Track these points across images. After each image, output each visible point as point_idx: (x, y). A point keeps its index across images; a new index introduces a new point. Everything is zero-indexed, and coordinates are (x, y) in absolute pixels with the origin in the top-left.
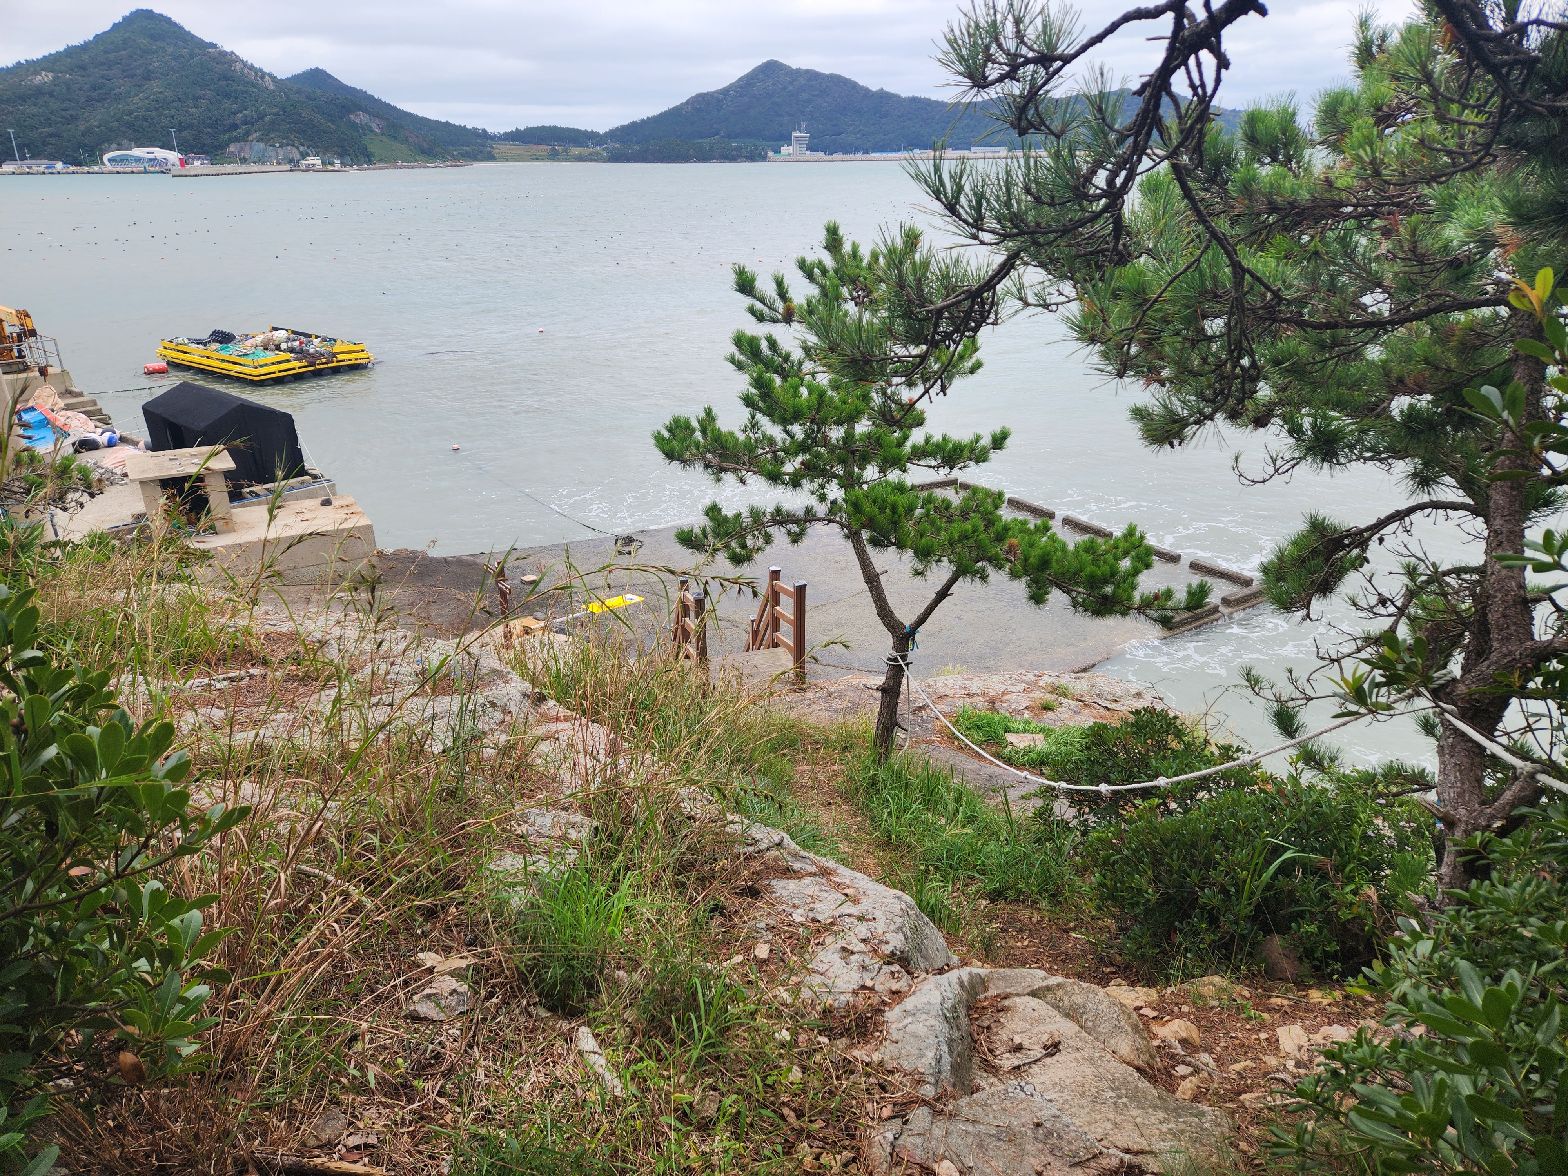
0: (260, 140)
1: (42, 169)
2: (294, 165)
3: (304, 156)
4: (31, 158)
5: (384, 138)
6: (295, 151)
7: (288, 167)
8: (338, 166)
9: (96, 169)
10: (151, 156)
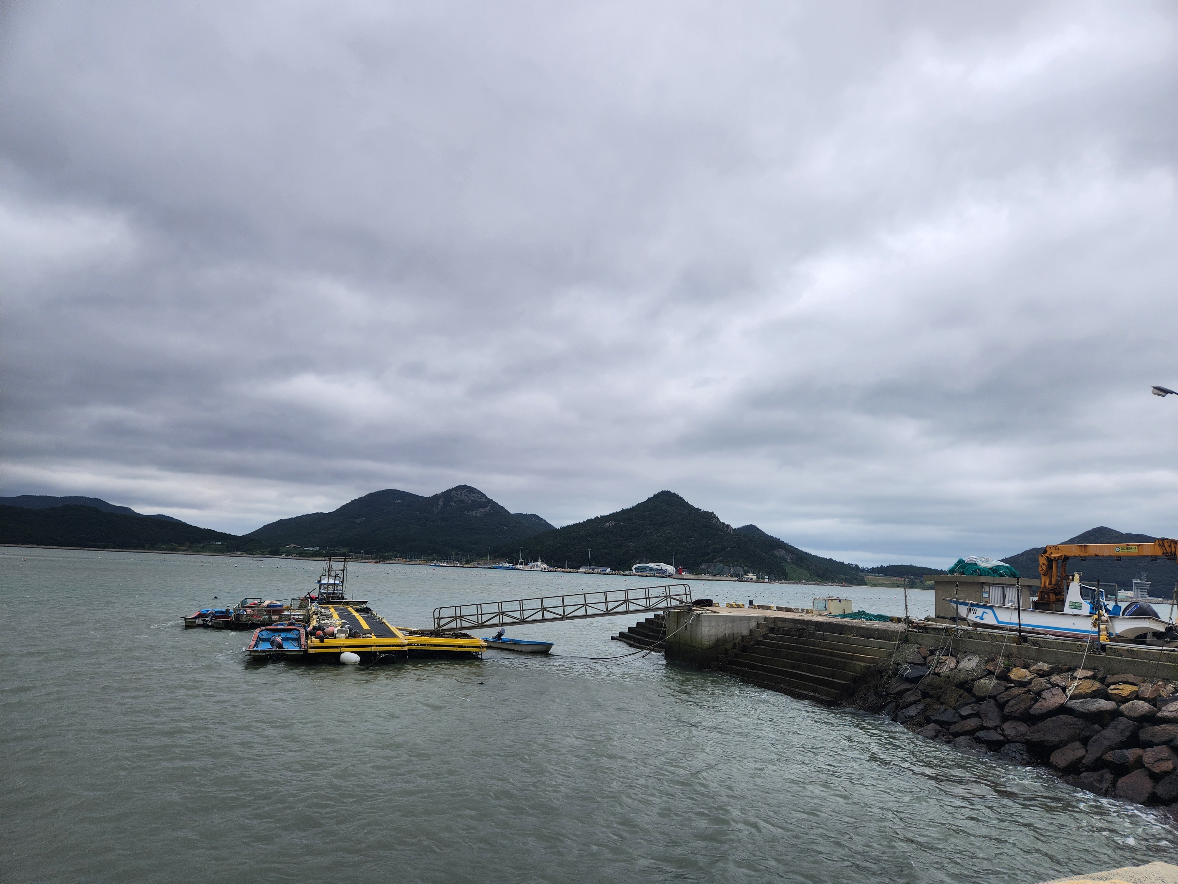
0: (720, 562)
1: (599, 571)
2: (740, 578)
3: (746, 573)
4: (594, 565)
5: (793, 566)
6: (741, 569)
7: (736, 579)
8: (766, 580)
9: (628, 573)
10: (659, 568)
